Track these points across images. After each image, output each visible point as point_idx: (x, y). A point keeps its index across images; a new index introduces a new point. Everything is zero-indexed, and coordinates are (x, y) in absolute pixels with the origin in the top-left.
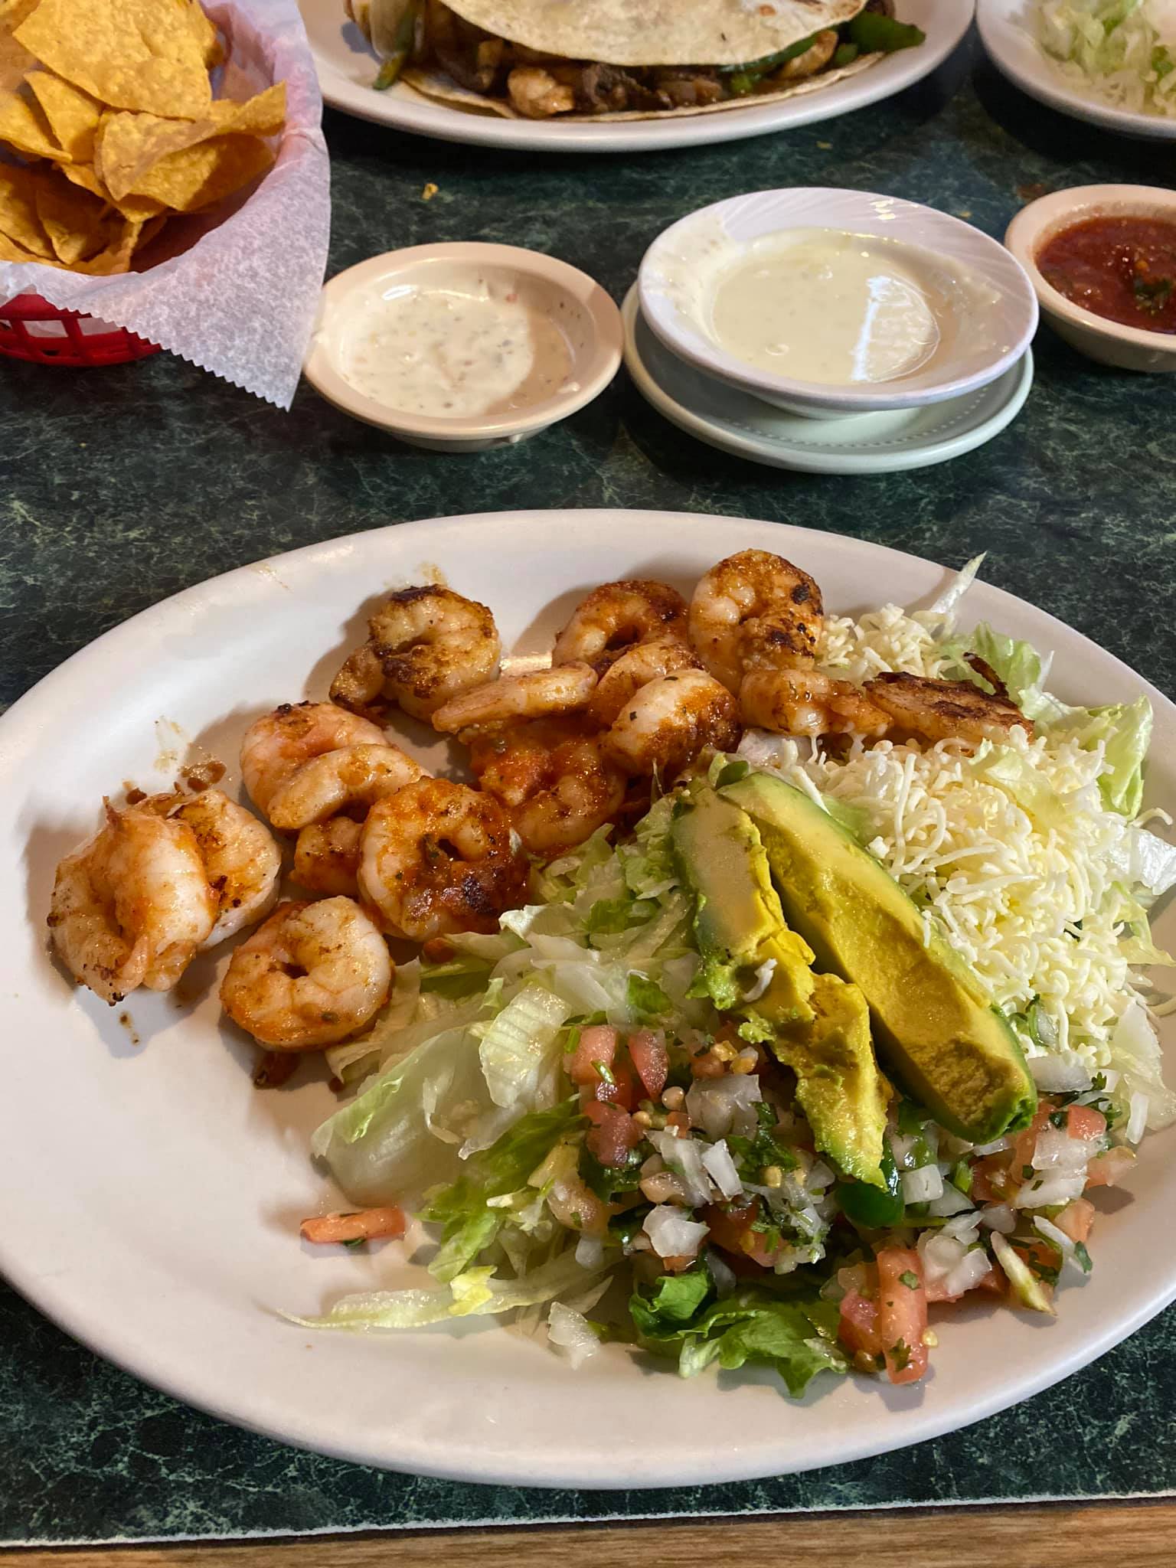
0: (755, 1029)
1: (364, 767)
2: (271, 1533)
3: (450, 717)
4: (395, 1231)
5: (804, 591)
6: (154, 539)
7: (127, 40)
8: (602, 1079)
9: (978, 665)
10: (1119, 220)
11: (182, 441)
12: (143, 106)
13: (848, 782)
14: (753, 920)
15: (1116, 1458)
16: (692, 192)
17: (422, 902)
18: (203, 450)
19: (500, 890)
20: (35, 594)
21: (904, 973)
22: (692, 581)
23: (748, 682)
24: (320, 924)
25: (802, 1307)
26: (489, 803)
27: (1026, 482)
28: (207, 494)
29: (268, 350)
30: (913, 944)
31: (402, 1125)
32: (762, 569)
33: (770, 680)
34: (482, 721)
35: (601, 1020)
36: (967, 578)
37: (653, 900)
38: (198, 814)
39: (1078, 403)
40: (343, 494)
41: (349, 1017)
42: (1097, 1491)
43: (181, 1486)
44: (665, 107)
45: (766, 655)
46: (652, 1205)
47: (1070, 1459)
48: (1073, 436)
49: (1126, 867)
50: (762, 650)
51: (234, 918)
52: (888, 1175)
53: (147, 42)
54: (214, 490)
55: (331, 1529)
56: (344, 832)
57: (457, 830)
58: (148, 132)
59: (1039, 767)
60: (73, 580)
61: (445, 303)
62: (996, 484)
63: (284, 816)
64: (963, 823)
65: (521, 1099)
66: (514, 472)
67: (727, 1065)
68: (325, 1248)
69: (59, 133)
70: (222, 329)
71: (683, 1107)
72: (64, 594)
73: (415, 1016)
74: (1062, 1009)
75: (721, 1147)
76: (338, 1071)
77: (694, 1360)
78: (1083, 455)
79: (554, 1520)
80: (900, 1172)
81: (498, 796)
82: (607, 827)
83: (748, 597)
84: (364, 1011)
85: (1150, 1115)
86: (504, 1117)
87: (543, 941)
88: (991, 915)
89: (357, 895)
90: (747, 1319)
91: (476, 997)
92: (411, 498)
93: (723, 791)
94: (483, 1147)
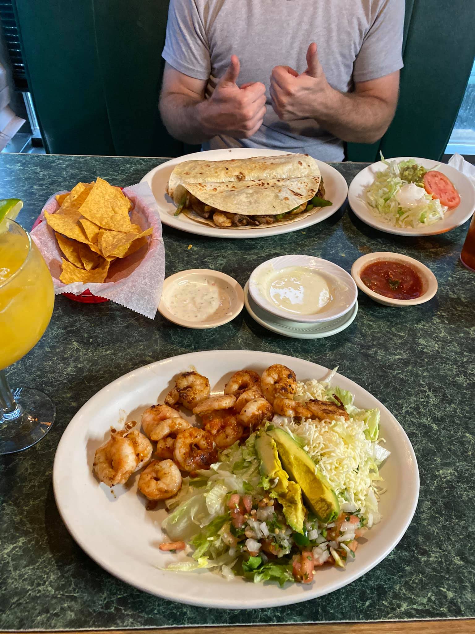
0: (273, 495)
1: (175, 424)
2: (151, 627)
3: (197, 410)
4: (183, 548)
5: (291, 375)
6: (114, 354)
7: (108, 210)
8: (236, 507)
9: (336, 397)
10: (385, 262)
11: (121, 324)
12: (112, 228)
13: (299, 431)
14: (274, 467)
15: (366, 611)
16: (265, 248)
17: (191, 461)
18: (127, 327)
19: (210, 459)
20: (81, 370)
21: (311, 481)
22: (262, 370)
23: (276, 401)
24: (164, 467)
25: (284, 566)
26: (208, 434)
27: (356, 340)
28: (128, 341)
29: (149, 304)
30: (313, 474)
31: (186, 519)
32: (280, 369)
33: (281, 402)
34: (206, 411)
35: (236, 493)
36: (334, 372)
37: (250, 461)
38: (132, 436)
39: (372, 315)
40: (166, 341)
41: (172, 491)
42: (360, 620)
43: (128, 615)
44: (258, 226)
45: (281, 393)
46: (247, 538)
47: (354, 611)
48: (371, 326)
49: (372, 454)
50: (279, 392)
51: (141, 464)
52: (305, 532)
53: (113, 210)
54: (131, 339)
55: (166, 626)
56: (170, 441)
57: (199, 442)
58: (114, 237)
59: (347, 428)
60: (91, 366)
61: (195, 286)
62: (348, 340)
63: (154, 437)
64: (327, 442)
65: (215, 512)
66: (214, 334)
67: (266, 504)
68: (166, 552)
69: (88, 236)
70: (137, 299)
71: (256, 514)
72: (89, 370)
73: (188, 492)
74: (352, 491)
75: (264, 523)
76: (168, 506)
77: (258, 579)
78: (374, 332)
79: (222, 625)
80: (308, 531)
81: (209, 432)
82: (238, 441)
83: (276, 377)
84: (175, 490)
85: (374, 520)
86: (211, 517)
87: (221, 472)
88: (333, 467)
89: (173, 458)
90: (270, 568)
91: (204, 487)
92: (185, 342)
93: (268, 433)
94: (207, 525)
